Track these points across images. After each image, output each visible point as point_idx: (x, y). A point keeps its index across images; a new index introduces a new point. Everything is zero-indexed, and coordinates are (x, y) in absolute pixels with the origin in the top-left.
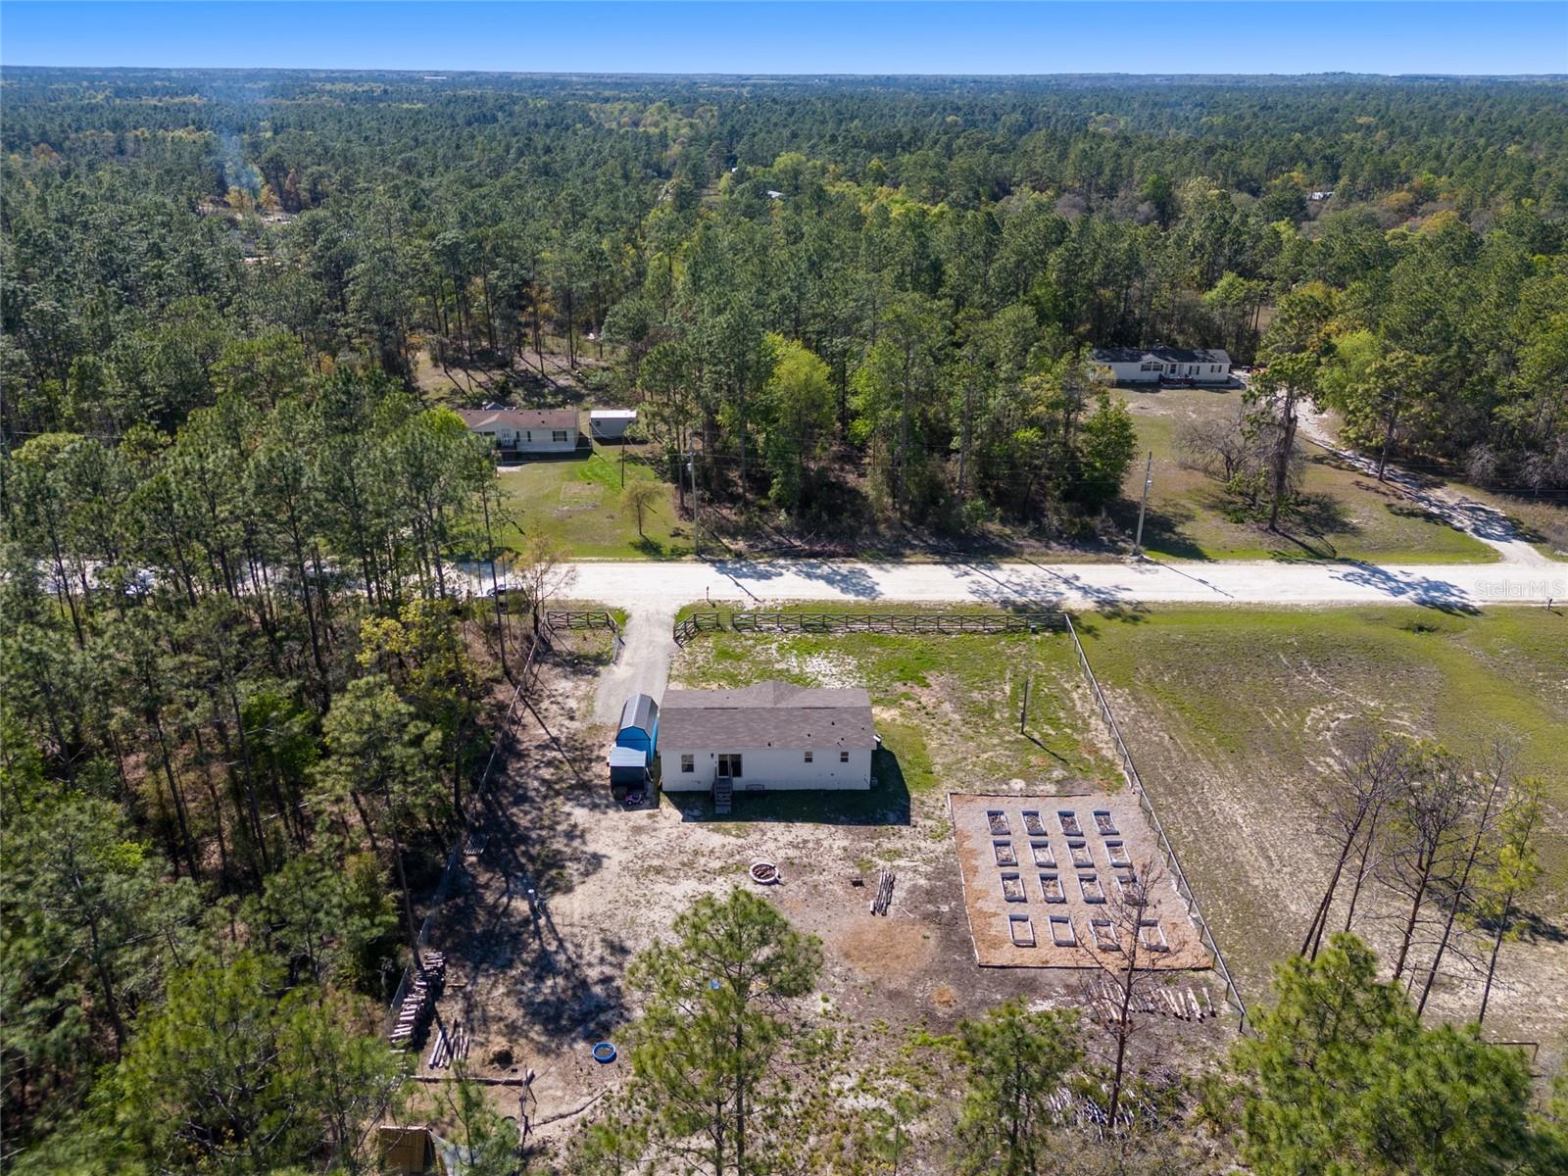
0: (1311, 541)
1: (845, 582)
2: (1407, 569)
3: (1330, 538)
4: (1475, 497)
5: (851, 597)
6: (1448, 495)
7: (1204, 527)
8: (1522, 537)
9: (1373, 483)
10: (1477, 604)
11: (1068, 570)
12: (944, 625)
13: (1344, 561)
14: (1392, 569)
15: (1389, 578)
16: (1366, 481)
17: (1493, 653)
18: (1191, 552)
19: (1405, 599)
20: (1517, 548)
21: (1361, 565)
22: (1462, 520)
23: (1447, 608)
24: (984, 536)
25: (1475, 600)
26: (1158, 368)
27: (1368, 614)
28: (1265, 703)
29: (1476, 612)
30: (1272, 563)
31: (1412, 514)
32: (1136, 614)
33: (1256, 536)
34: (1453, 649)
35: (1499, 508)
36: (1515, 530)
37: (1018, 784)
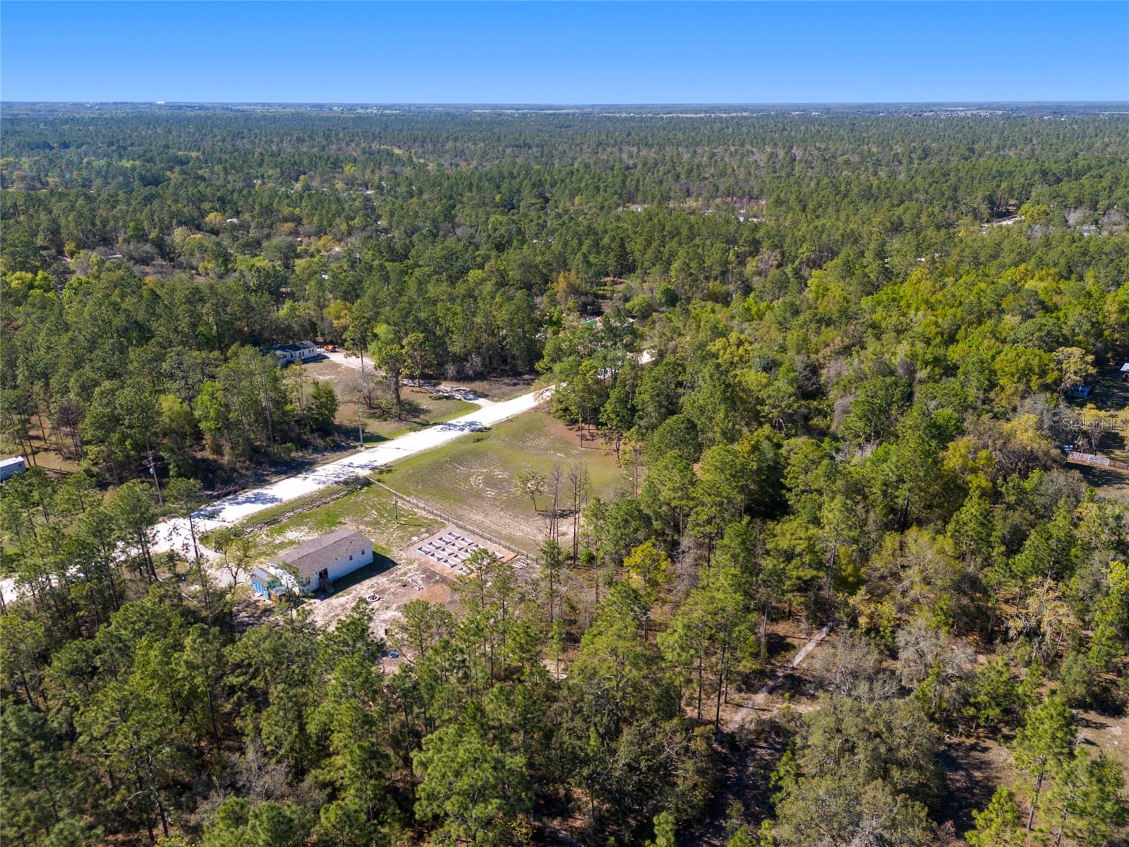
0: (417, 420)
1: (257, 499)
2: (459, 420)
3: (422, 416)
4: (455, 385)
5: (269, 505)
6: (445, 387)
7: (374, 426)
8: (479, 396)
9: (418, 389)
10: (488, 426)
11: (346, 461)
12: (323, 500)
13: (435, 424)
14: (453, 422)
15: (455, 426)
16: (415, 389)
17: (503, 441)
18: (380, 439)
19: (467, 431)
20: (481, 401)
21: (442, 424)
22: (458, 396)
23: (480, 430)
24: (293, 460)
25: (486, 424)
26: (285, 357)
27: (460, 441)
28: (455, 483)
29: (489, 429)
30: (412, 433)
31: (440, 398)
32: (388, 469)
33: (396, 424)
34: (492, 443)
35: (465, 387)
36: (478, 395)
37: (415, 538)
